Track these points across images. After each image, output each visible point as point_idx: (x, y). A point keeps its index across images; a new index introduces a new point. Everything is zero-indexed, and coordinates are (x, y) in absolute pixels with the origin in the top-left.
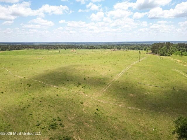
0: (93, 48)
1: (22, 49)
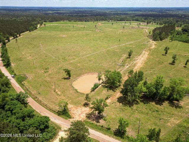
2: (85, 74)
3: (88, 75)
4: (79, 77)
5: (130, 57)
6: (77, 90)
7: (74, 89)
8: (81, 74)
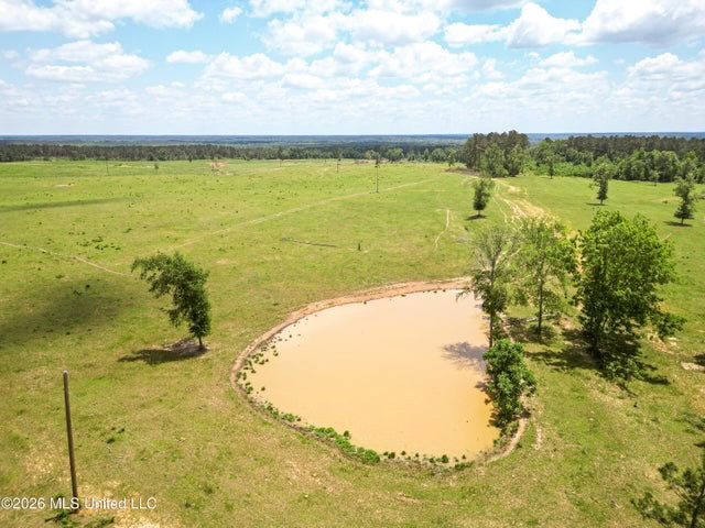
0: (301, 157)
1: (23, 160)
2: (311, 307)
3: (331, 305)
4: (279, 331)
5: (482, 213)
6: (346, 434)
7: (301, 428)
8: (275, 305)
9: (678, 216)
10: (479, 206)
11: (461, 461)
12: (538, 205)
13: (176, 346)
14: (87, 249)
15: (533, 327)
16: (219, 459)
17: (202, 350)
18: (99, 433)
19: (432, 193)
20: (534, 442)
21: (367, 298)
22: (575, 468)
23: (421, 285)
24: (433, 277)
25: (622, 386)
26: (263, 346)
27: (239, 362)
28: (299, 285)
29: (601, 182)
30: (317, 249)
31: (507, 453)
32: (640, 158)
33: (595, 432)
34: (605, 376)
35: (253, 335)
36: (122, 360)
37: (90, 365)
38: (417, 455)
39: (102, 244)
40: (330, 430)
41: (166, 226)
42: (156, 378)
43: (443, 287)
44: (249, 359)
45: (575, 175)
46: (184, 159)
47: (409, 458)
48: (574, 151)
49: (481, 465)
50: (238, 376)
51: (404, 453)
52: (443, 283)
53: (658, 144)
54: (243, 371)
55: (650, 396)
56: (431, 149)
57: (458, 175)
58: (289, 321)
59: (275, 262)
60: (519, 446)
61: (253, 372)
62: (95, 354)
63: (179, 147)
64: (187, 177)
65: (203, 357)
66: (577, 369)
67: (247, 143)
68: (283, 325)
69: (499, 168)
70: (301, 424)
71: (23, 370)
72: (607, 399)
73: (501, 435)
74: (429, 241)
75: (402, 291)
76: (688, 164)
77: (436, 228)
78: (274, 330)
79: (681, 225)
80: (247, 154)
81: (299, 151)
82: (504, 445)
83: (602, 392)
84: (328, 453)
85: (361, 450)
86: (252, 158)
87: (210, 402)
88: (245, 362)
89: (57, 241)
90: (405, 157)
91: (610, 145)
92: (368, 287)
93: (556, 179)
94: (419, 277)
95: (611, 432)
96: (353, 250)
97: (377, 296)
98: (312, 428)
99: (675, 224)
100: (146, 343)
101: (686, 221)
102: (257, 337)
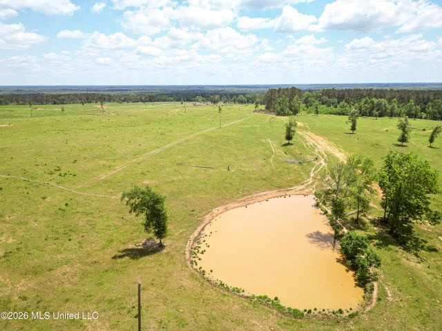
0: (155, 101)
4: (203, 230)
5: (291, 142)
6: (276, 299)
7: (247, 297)
8: (193, 211)
9: (399, 140)
10: (289, 137)
11: (351, 312)
12: (318, 135)
13: (144, 244)
14: (54, 176)
15: (352, 219)
16: (210, 322)
17: (161, 246)
18: (125, 311)
19: (254, 128)
20: (387, 296)
21: (247, 203)
22: (417, 311)
23: (274, 192)
24: (280, 187)
25: (416, 255)
26: (197, 240)
27: (187, 253)
28: (201, 196)
29: (353, 120)
30: (202, 170)
31: (373, 304)
32: (366, 103)
33: (416, 286)
34: (405, 249)
35: (188, 233)
36: (115, 258)
37: (96, 262)
38: (324, 310)
39: (62, 172)
40: (265, 297)
41: (99, 157)
42: (142, 269)
43: (288, 193)
44: (193, 250)
45: (330, 113)
46: (77, 103)
47: (320, 312)
48: (325, 98)
49: (363, 313)
50: (192, 262)
51: (315, 309)
52: (287, 191)
53: (373, 93)
54: (194, 259)
55: (432, 260)
56: (237, 95)
57: (262, 115)
58: (206, 222)
59: (180, 180)
60: (379, 299)
61: (200, 259)
62: (95, 254)
63: (73, 95)
64: (88, 117)
65: (164, 251)
66: (390, 246)
67: (116, 91)
68: (203, 225)
69: (287, 110)
70: (246, 294)
71: (53, 270)
72: (413, 264)
73: (365, 293)
74: (267, 162)
75: (265, 198)
76: (394, 106)
77: (267, 152)
78: (199, 229)
79: (402, 146)
80: (120, 100)
81: (154, 97)
82: (370, 299)
83: (408, 260)
84: (272, 313)
85: (289, 309)
86: (123, 101)
87: (184, 284)
88: (191, 253)
89: (31, 171)
90: (221, 100)
91: (346, 94)
92: (244, 196)
93: (321, 116)
94: (272, 187)
95: (424, 286)
96: (224, 170)
97: (252, 202)
98: (253, 297)
99: (399, 146)
100: (124, 244)
101: (404, 144)
102: (191, 234)
